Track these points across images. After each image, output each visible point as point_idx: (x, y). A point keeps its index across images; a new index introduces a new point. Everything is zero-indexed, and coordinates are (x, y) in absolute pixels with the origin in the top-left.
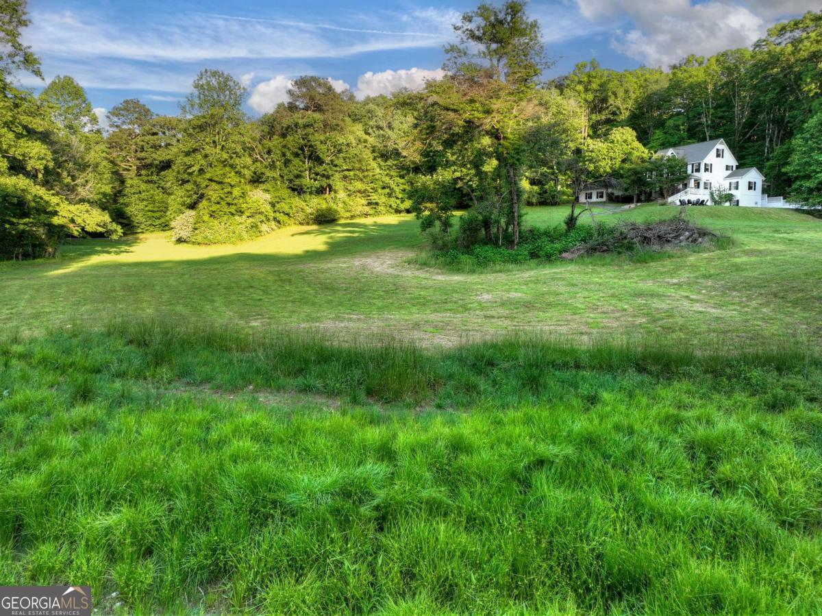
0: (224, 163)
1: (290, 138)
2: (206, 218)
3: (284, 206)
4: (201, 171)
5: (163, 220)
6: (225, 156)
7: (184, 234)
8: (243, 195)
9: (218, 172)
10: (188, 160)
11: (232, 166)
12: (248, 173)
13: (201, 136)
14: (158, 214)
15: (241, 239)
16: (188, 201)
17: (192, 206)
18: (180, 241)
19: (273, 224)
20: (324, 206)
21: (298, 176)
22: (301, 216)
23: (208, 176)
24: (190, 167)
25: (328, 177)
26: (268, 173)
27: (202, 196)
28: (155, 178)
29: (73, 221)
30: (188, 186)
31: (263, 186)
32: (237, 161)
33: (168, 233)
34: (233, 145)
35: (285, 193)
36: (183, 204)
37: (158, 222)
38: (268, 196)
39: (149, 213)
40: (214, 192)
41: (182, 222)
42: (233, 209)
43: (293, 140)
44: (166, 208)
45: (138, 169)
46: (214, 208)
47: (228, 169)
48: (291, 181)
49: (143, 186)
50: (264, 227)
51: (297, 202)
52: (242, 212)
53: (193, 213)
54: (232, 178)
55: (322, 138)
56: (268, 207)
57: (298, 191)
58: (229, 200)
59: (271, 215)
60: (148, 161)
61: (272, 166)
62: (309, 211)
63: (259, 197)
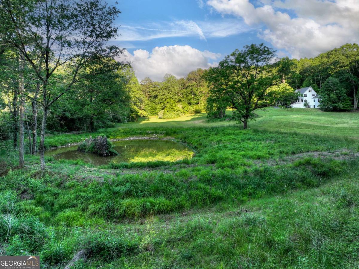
0: (171, 98)
1: (188, 89)
2: (166, 112)
3: (186, 109)
4: (165, 100)
5: (155, 112)
6: (171, 96)
7: (161, 116)
8: (175, 106)
9: (169, 100)
10: (162, 97)
11: (173, 99)
12: (177, 100)
13: (165, 91)
14: (154, 111)
15: (174, 117)
16: (162, 108)
17: (163, 109)
18: (160, 118)
19: (183, 114)
20: (197, 108)
21: (190, 100)
22: (190, 111)
23: (167, 101)
24: (163, 99)
25: (199, 100)
26: (182, 99)
27: (165, 106)
28: (153, 100)
29: (141, 114)
30: (162, 104)
31: (181, 103)
32: (174, 97)
33: (156, 116)
34: (173, 93)
35: (186, 105)
36: (161, 108)
37: (153, 113)
38: (181, 106)
39: (151, 110)
40: (168, 106)
41: (161, 113)
42: (173, 110)
43: (189, 90)
44: (156, 109)
45: (148, 97)
46: (168, 109)
47: (172, 99)
48: (188, 101)
49: (150, 103)
50: (180, 114)
51: (190, 107)
52: (175, 111)
53: (163, 111)
54: (172, 102)
55: (197, 89)
56: (182, 109)
57: (190, 104)
58: (172, 107)
59: (182, 111)
60: (151, 95)
61: (183, 97)
62: (193, 109)
63: (179, 106)
